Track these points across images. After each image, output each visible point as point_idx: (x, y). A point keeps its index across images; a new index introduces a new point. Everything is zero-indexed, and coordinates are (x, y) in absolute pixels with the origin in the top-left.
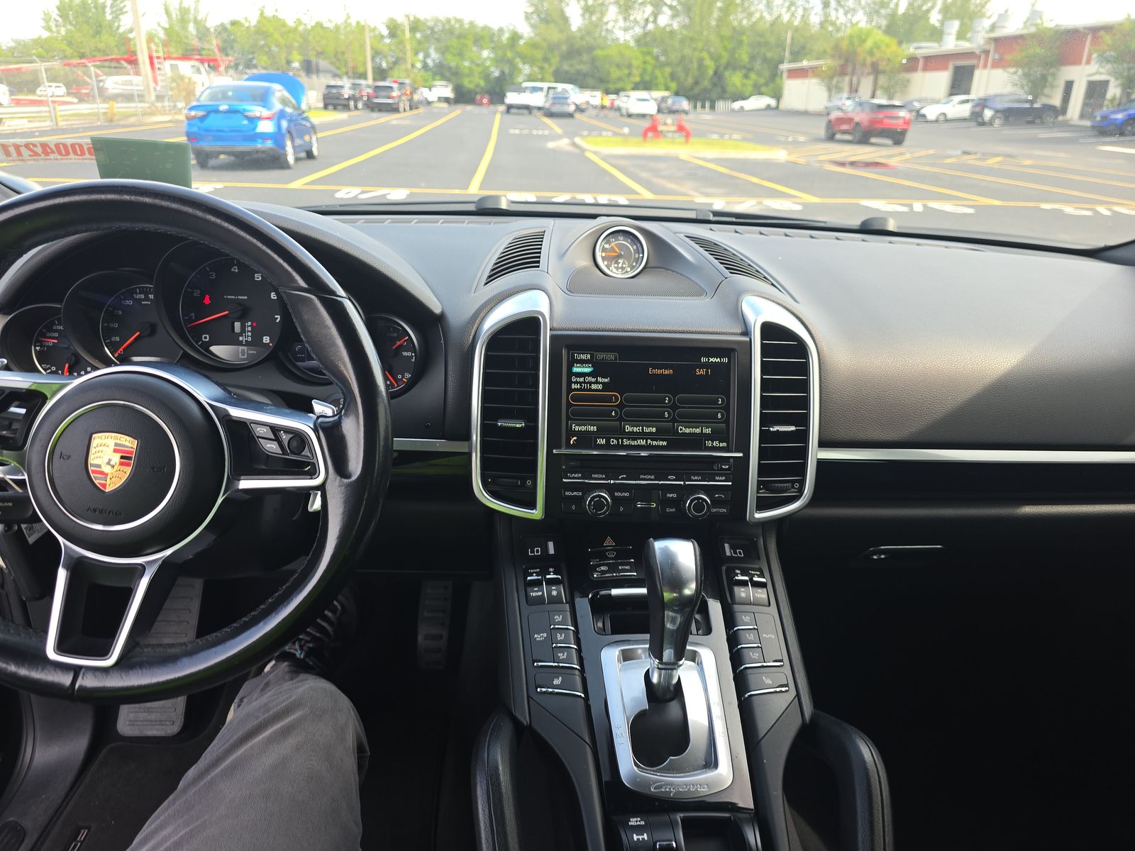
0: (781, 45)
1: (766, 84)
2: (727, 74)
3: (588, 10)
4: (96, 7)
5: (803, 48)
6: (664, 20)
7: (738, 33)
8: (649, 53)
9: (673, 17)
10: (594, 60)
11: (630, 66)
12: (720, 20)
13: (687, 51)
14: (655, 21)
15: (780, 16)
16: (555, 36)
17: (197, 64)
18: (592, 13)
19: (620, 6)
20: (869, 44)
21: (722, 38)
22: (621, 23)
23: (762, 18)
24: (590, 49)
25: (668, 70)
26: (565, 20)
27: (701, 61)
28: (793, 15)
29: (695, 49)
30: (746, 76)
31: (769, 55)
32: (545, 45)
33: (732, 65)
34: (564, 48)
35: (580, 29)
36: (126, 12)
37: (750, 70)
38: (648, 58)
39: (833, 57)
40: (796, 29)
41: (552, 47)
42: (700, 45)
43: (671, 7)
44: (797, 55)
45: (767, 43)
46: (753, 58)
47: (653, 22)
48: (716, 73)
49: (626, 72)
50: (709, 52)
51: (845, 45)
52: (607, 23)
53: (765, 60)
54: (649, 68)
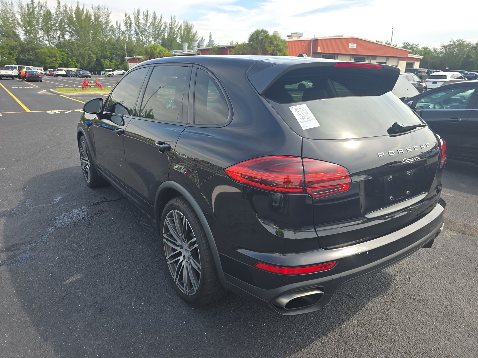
0: (123, 49)
1: (120, 64)
2: (102, 60)
3: (27, 32)
5: (132, 50)
6: (67, 37)
7: (103, 44)
8: (64, 51)
9: (72, 36)
10: (36, 54)
11: (55, 57)
12: (93, 38)
13: (81, 51)
14: (63, 37)
15: (119, 37)
16: (13, 43)
18: (30, 34)
19: (44, 31)
20: (158, 50)
21: (97, 46)
22: (46, 38)
23: (112, 38)
24: (33, 49)
25: (75, 58)
26: (17, 36)
27: (89, 55)
28: (124, 37)
29: (85, 50)
30: (111, 61)
31: (119, 53)
32: (8, 47)
33: (105, 57)
34: (19, 48)
35: (25, 40)
37: (112, 59)
38: (64, 53)
39: (145, 55)
40: (128, 43)
41: (13, 48)
42: (88, 48)
43: (69, 32)
44: (130, 53)
45: (117, 48)
46: (112, 54)
47: (62, 38)
48: (97, 60)
49: (55, 59)
50: (92, 51)
51: (149, 50)
52: (39, 38)
53: (117, 55)
54: (66, 58)
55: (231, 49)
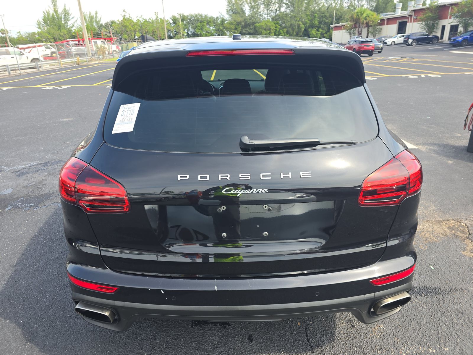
0: (332, 17)
1: (326, 33)
2: (310, 30)
3: (252, 7)
4: (58, 19)
5: (341, 17)
6: (283, 9)
7: (313, 13)
8: (277, 23)
9: (287, 8)
10: (255, 28)
11: (270, 29)
12: (306, 8)
13: (293, 22)
14: (280, 10)
15: (331, 4)
16: (239, 19)
17: (103, 40)
18: (254, 9)
19: (265, 5)
20: (364, 15)
21: (307, 15)
22: (266, 12)
23: (323, 6)
24: (254, 23)
25: (285, 30)
26: (243, 12)
27: (299, 26)
28: (336, 4)
29: (296, 21)
30: (318, 30)
31: (327, 21)
32: (235, 23)
33: (312, 26)
34: (243, 23)
35: (249, 16)
36: (70, 20)
37: (319, 27)
38: (277, 25)
39: (350, 21)
40: (337, 10)
41: (238, 24)
42: (298, 19)
43: (286, 4)
44: (338, 20)
45: (326, 16)
46: (320, 23)
47: (279, 11)
48: (305, 30)
49: (269, 32)
50: (302, 21)
51: (355, 16)
52: (260, 12)
53: (325, 23)
54: (278, 29)
55: (453, 6)
